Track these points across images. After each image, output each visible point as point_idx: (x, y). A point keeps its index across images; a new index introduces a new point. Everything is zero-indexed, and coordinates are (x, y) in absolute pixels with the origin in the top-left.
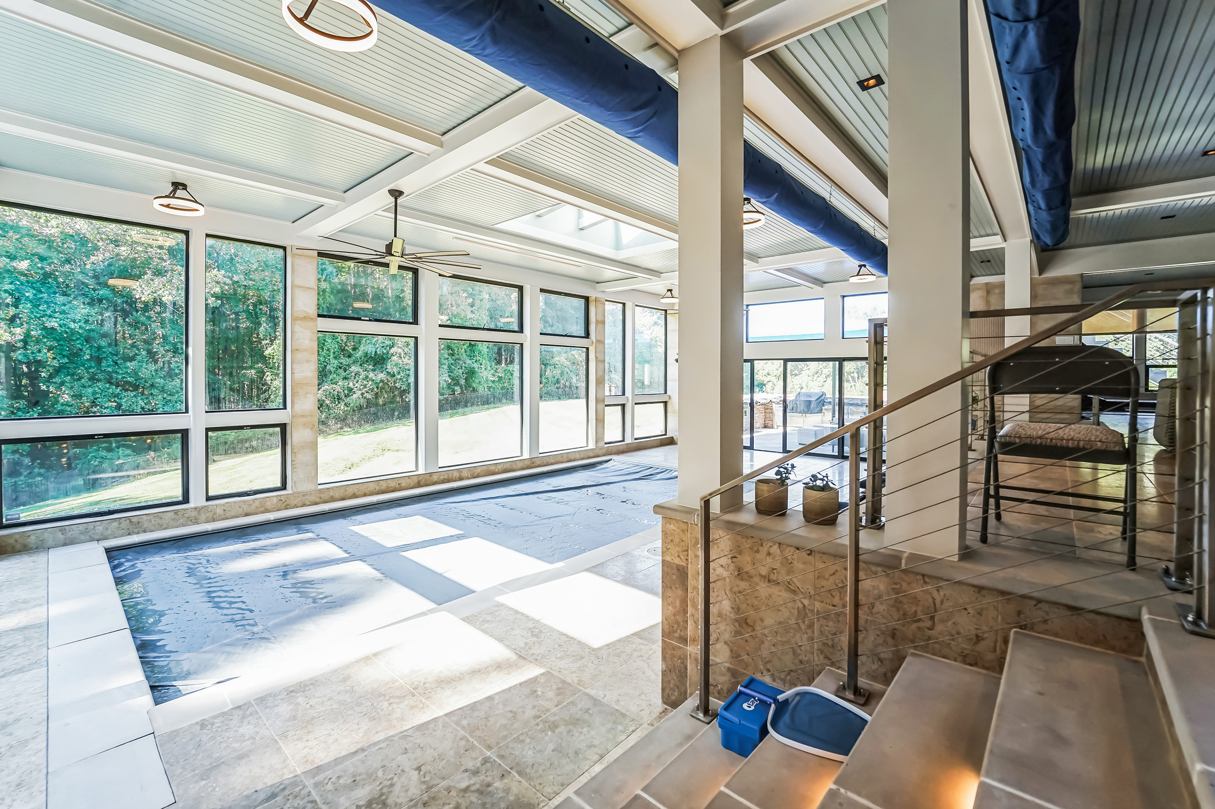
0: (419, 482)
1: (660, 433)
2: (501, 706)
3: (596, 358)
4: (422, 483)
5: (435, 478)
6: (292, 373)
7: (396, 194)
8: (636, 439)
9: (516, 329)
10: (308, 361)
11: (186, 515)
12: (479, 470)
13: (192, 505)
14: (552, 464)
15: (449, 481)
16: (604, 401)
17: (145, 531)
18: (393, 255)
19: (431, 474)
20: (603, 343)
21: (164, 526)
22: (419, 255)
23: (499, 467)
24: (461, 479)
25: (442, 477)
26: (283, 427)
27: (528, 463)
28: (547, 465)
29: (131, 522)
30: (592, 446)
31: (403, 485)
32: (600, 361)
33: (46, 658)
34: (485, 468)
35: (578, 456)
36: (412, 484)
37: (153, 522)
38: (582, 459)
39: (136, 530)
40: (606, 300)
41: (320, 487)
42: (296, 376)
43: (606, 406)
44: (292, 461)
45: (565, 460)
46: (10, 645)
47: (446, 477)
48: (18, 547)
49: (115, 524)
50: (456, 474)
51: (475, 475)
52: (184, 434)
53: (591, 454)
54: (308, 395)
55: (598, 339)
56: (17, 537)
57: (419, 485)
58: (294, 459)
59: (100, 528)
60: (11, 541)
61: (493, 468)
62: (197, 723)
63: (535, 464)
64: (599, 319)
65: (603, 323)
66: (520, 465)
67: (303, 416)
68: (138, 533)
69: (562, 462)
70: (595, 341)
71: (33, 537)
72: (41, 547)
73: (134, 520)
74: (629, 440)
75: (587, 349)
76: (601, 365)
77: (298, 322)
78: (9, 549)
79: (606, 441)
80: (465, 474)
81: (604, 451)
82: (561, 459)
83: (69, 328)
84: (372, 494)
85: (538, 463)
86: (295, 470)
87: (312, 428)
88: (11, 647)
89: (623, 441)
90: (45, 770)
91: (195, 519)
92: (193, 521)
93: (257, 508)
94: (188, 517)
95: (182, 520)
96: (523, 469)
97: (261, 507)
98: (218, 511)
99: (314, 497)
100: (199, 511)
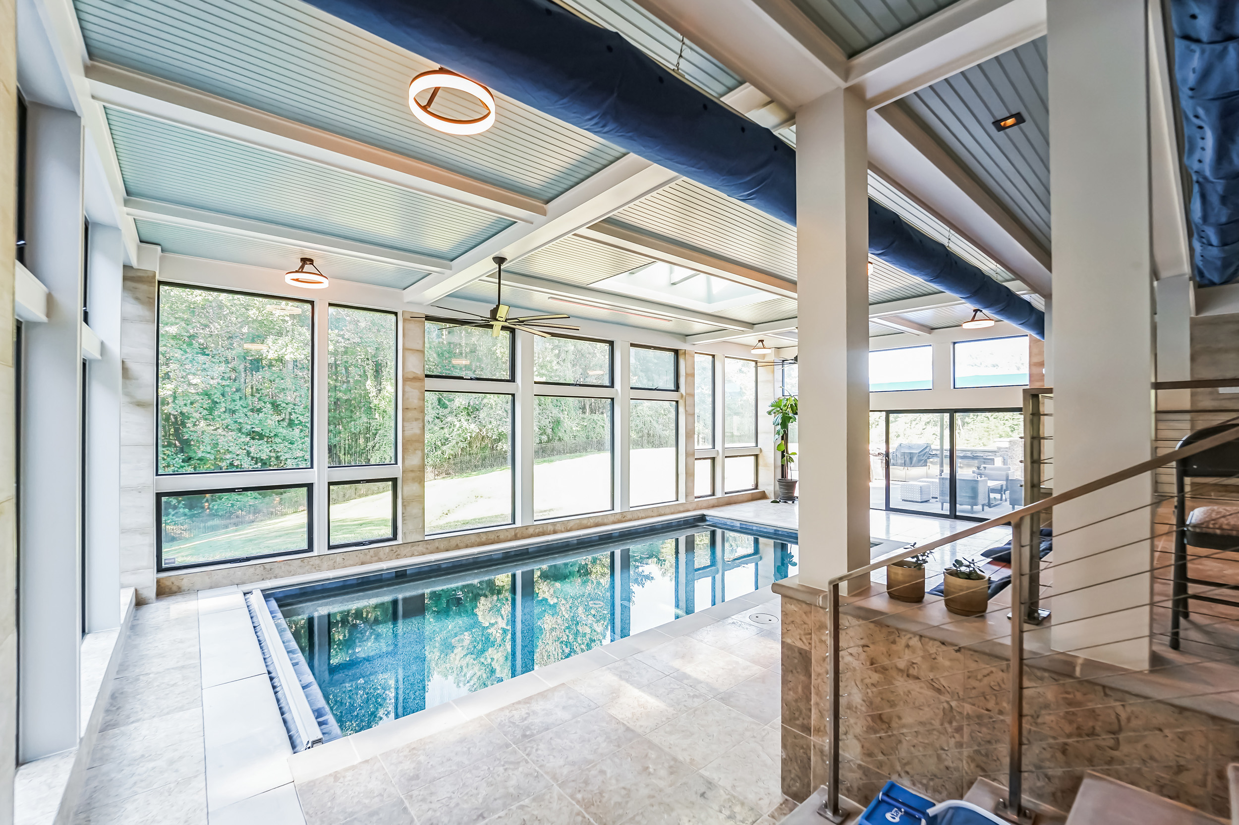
0: (516, 535)
1: (751, 488)
2: (614, 781)
3: (686, 411)
4: (518, 536)
5: (531, 531)
6: (403, 431)
7: (500, 260)
8: (726, 493)
9: (607, 383)
10: (416, 419)
11: (311, 563)
12: (571, 524)
13: (315, 553)
14: (642, 518)
15: (543, 534)
16: (694, 455)
17: (276, 577)
18: (497, 320)
19: (527, 527)
20: (693, 395)
21: (292, 573)
22: (521, 319)
23: (591, 521)
24: (555, 532)
25: (537, 531)
26: (394, 481)
27: (619, 517)
28: (638, 519)
29: (265, 568)
30: (682, 500)
31: (502, 537)
32: (691, 415)
33: (200, 698)
34: (578, 521)
35: (668, 510)
36: (510, 537)
37: (283, 568)
38: (672, 513)
39: (268, 576)
40: (696, 353)
41: (427, 538)
42: (407, 433)
43: (696, 459)
44: (403, 513)
45: (656, 514)
46: (172, 683)
47: (541, 530)
48: (174, 588)
49: (252, 570)
50: (550, 528)
51: (568, 528)
52: (310, 487)
53: (682, 509)
54: (417, 452)
55: (687, 392)
56: (173, 579)
57: (516, 538)
58: (404, 512)
59: (239, 573)
60: (168, 583)
61: (585, 522)
62: (330, 775)
63: (626, 518)
64: (689, 372)
65: (693, 375)
66: (612, 519)
67: (412, 471)
68: (271, 579)
69: (652, 517)
70: (684, 394)
71: (185, 581)
72: (193, 591)
73: (267, 566)
74: (719, 494)
75: (677, 402)
76: (690, 418)
77: (408, 383)
78: (167, 590)
79: (696, 495)
80: (558, 527)
81: (694, 506)
82: (651, 514)
83: (208, 384)
84: (472, 546)
85: (629, 517)
86: (405, 522)
87: (420, 483)
88: (173, 685)
89: (713, 494)
90: (206, 809)
91: (318, 567)
92: (317, 568)
93: (372, 557)
94: (313, 565)
95: (307, 568)
96: (614, 523)
97: (375, 556)
98: (338, 559)
99: (421, 548)
100: (322, 560)
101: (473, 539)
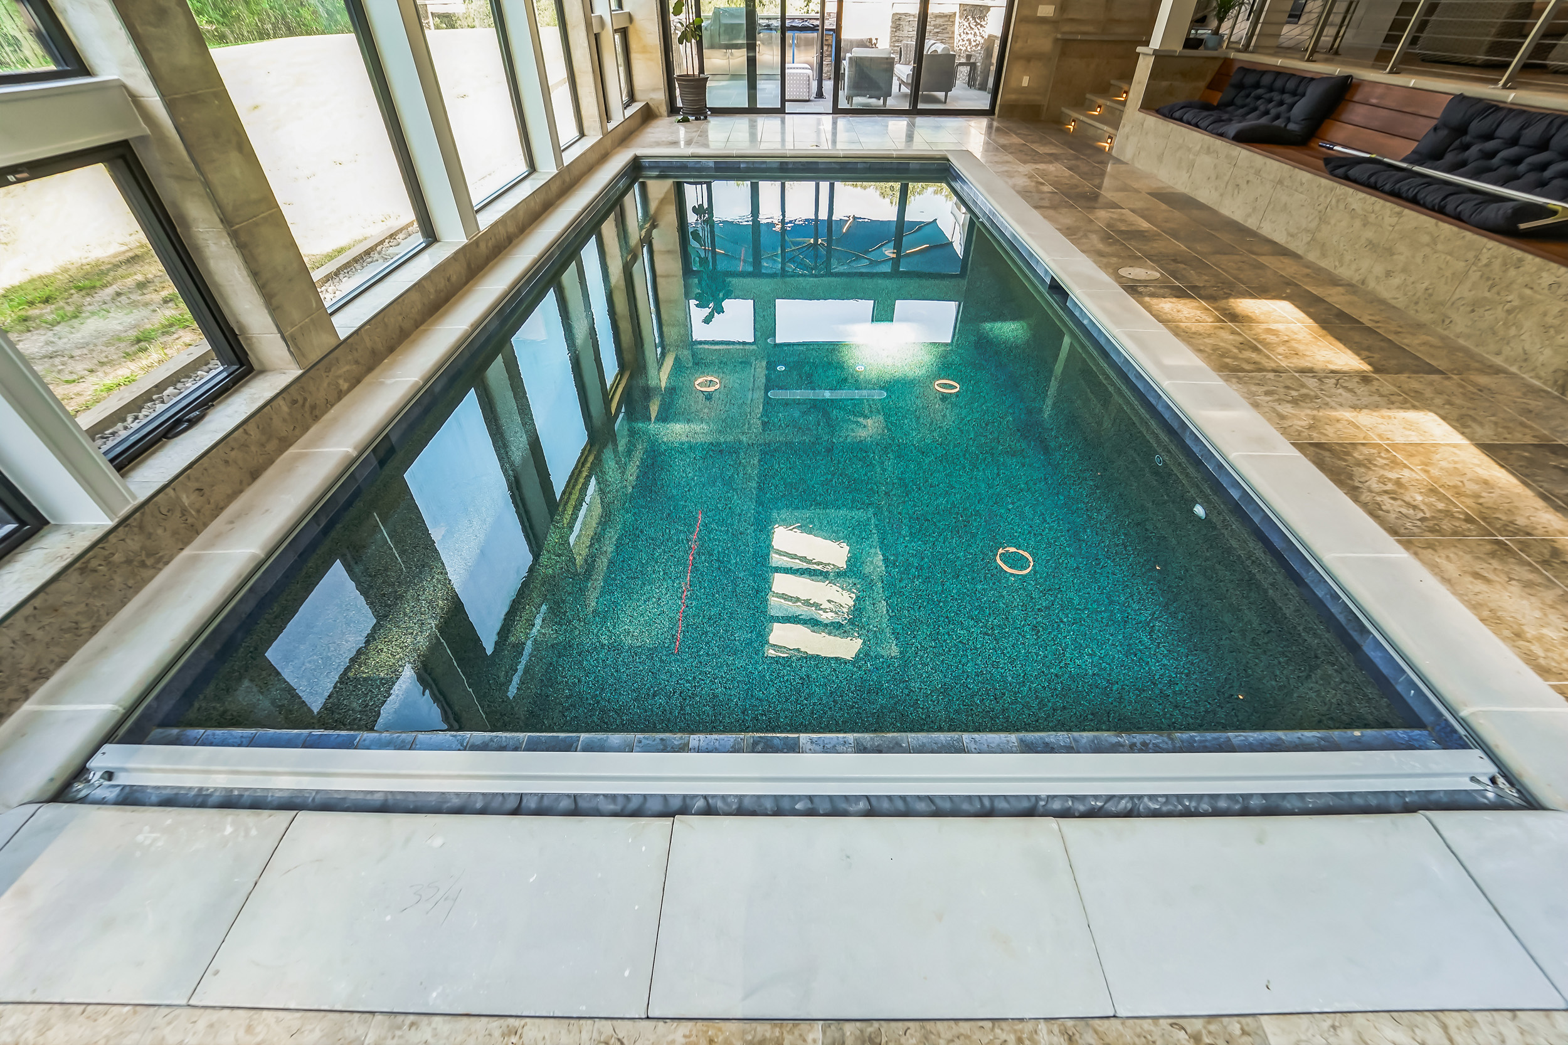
4: (472, 266)
5: (483, 248)
12: (521, 215)
16: (591, 26)
19: (476, 242)
23: (538, 201)
24: (510, 240)
27: (560, 184)
31: (454, 278)
35: (593, 158)
36: (463, 273)
38: (599, 163)
41: (341, 334)
45: (586, 168)
47: (493, 241)
50: (503, 232)
51: (520, 226)
57: (471, 272)
58: (253, 268)
74: (619, 115)
80: (510, 227)
81: (610, 142)
85: (568, 180)
86: (273, 302)
91: (149, 555)
92: (149, 562)
93: (263, 445)
94: (129, 562)
95: (118, 579)
97: (268, 440)
98: (186, 500)
99: (347, 368)
100: (141, 527)
101: (418, 301)
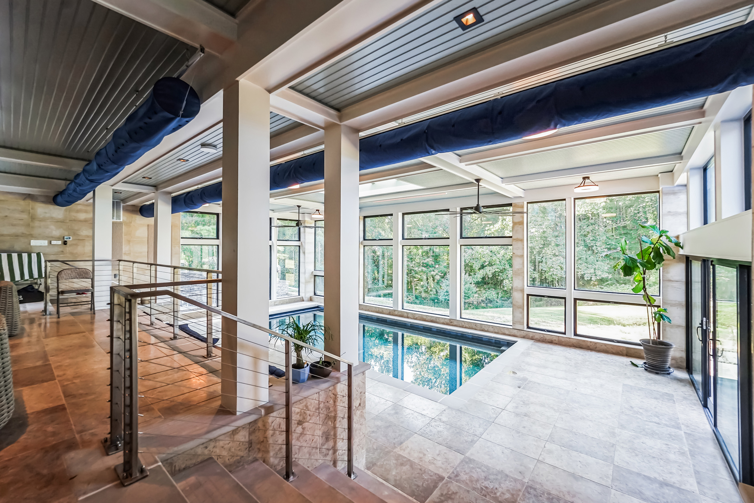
0: (390, 312)
12: (417, 316)
14: (466, 328)
16: (523, 290)
24: (408, 317)
25: (399, 314)
45: (479, 329)
61: (425, 317)
80: (410, 315)
82: (474, 327)
85: (455, 323)
89: (565, 333)
96: (443, 324)
101: (374, 309)
